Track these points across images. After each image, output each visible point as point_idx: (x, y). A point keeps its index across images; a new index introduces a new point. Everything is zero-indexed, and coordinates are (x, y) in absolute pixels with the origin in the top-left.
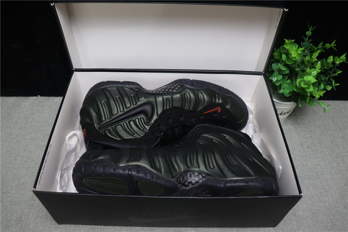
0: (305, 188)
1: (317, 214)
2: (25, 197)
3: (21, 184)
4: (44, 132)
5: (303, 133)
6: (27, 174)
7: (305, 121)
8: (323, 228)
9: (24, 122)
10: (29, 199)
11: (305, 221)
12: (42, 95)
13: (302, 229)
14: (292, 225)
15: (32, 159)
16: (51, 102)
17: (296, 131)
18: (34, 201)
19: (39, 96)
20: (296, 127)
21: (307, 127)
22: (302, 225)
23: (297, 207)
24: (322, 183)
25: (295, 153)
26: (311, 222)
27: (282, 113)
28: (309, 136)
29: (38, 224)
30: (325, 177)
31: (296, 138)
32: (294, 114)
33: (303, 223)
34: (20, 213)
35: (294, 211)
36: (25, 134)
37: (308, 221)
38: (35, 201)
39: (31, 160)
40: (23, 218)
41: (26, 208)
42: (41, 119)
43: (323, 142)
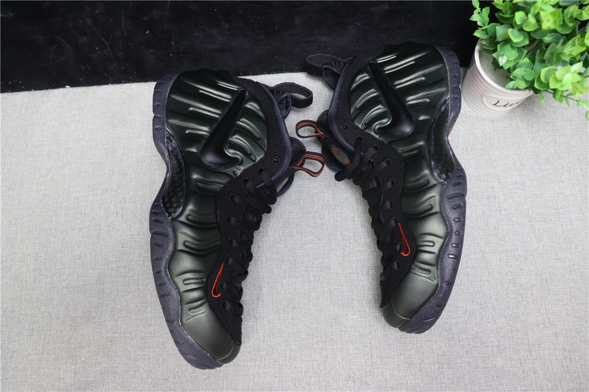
0: (535, 237)
1: (548, 281)
2: (88, 279)
3: (77, 257)
4: (93, 159)
5: (542, 134)
6: (81, 239)
7: (547, 109)
8: (555, 303)
9: (54, 143)
10: (95, 282)
11: (530, 293)
12: (74, 84)
13: (523, 306)
14: (509, 300)
15: (83, 212)
16: (92, 98)
17: (530, 127)
18: (103, 284)
19: (67, 86)
20: (530, 122)
21: (548, 121)
22: (524, 298)
23: (519, 270)
24: (564, 226)
25: (524, 173)
26: (538, 294)
28: (550, 140)
29: (117, 321)
30: (569, 216)
31: (527, 144)
33: (526, 295)
34: (87, 305)
35: (514, 277)
36: (61, 165)
37: (534, 292)
38: (105, 285)
39: (81, 214)
40: (94, 313)
41: (93, 297)
42: (82, 134)
43: (575, 150)
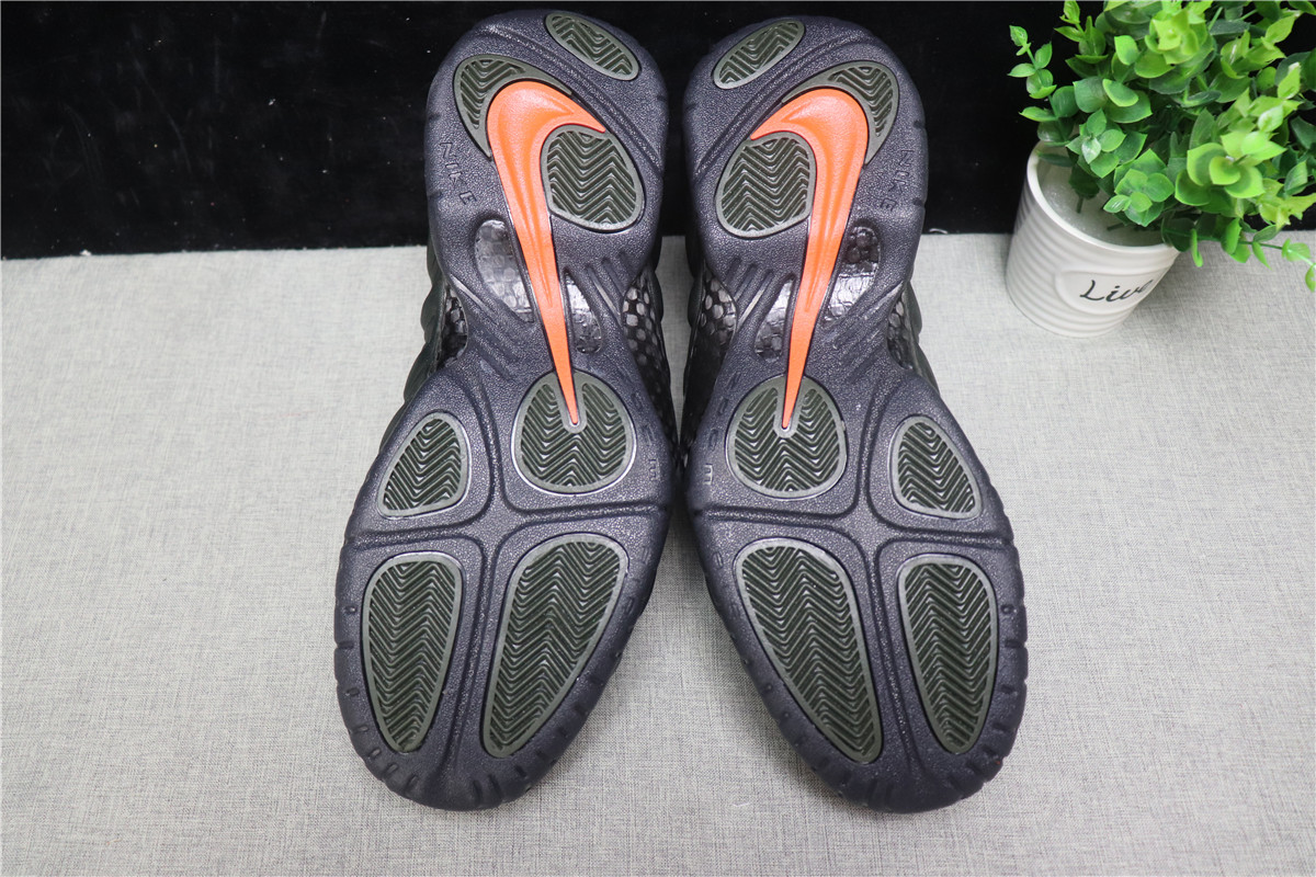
0: (1212, 608)
1: (1260, 721)
2: (50, 687)
3: (31, 632)
4: (115, 407)
5: (1202, 374)
6: (50, 588)
7: (1209, 320)
8: (1286, 778)
9: (31, 370)
10: (67, 696)
11: (1213, 749)
12: (100, 248)
13: (1200, 785)
14: (1159, 767)
15: (69, 526)
16: (137, 278)
17: (1172, 358)
18: (88, 701)
19: (85, 252)
20: (1171, 348)
21: (1215, 345)
22: (1199, 765)
23: (1180, 693)
24: (1283, 585)
25: (1170, 461)
26: (1237, 753)
27: (1113, 293)
28: (1224, 387)
29: (106, 798)
30: (1293, 562)
31: (1170, 395)
32: (1164, 297)
33: (1205, 757)
34: (32, 754)
35: (1168, 709)
36: (36, 419)
37: (1223, 749)
38: (91, 704)
39: (64, 529)
40: (46, 775)
41: (54, 733)
42: (99, 352)
43: (1285, 410)
